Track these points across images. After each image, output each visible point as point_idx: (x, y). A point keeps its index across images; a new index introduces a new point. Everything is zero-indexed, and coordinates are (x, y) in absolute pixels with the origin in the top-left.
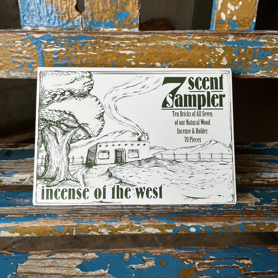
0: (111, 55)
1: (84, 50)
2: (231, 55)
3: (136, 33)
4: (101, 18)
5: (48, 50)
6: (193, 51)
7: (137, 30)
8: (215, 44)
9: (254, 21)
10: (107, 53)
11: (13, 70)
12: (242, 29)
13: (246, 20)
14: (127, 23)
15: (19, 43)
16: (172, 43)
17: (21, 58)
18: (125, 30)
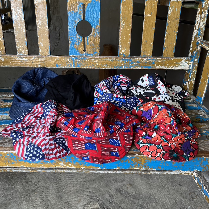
0: (92, 62)
1: (85, 61)
2: (124, 63)
3: (99, 57)
4: (90, 53)
5: (76, 61)
6: (113, 62)
7: (99, 56)
8: (119, 60)
9: (129, 54)
10: (91, 62)
11: (66, 66)
12: (126, 56)
13: (127, 54)
14: (96, 54)
15: (68, 59)
16: (108, 60)
17: (69, 63)
18: (96, 56)
